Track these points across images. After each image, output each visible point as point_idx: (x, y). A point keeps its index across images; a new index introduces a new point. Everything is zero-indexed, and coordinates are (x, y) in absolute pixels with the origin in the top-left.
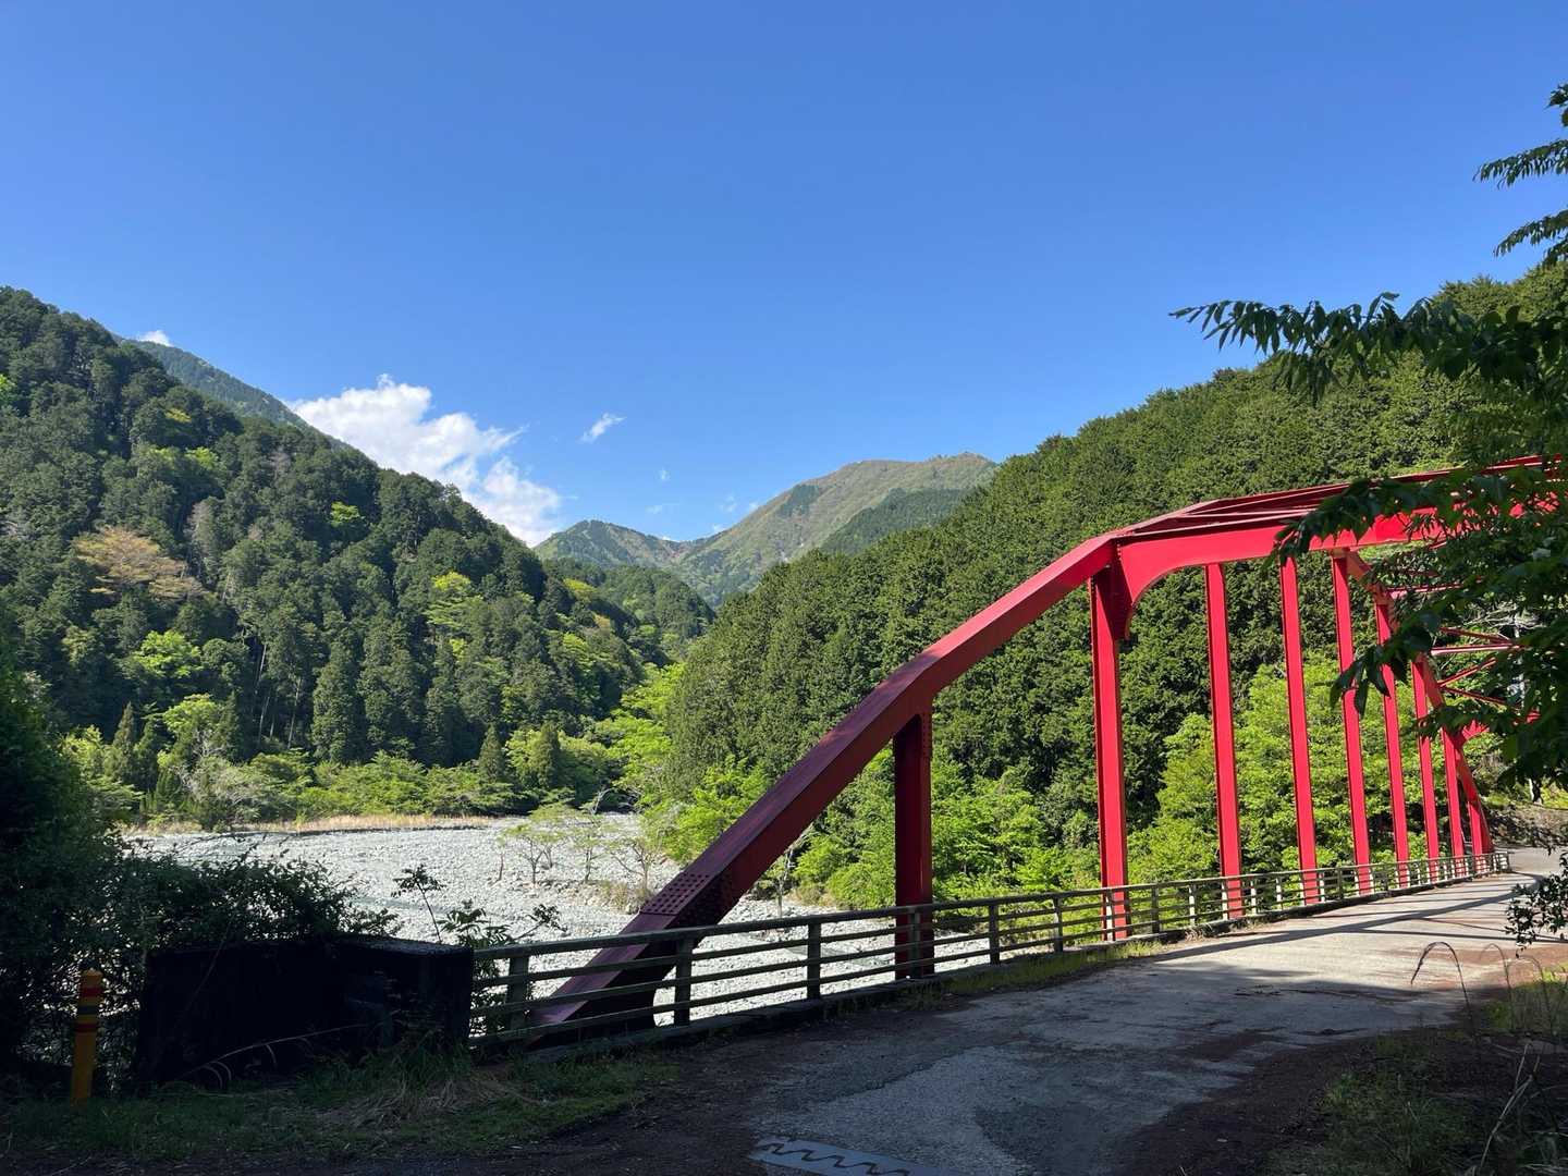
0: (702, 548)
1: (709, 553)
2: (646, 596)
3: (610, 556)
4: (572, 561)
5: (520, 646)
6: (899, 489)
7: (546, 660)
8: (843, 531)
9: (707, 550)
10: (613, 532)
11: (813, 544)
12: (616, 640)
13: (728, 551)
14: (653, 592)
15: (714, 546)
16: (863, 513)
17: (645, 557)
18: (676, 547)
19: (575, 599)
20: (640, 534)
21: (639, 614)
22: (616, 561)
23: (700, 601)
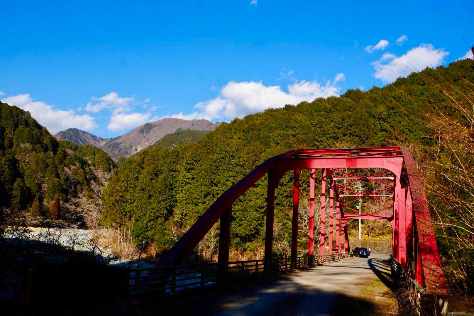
0: (112, 141)
1: (114, 143)
2: (92, 156)
3: (79, 141)
4: (67, 142)
5: (48, 169)
6: (181, 128)
7: (57, 176)
8: (161, 141)
9: (113, 142)
10: (81, 133)
11: (150, 143)
12: (81, 170)
13: (120, 143)
14: (95, 155)
15: (116, 141)
16: (168, 135)
17: (92, 142)
18: (103, 140)
19: (69, 155)
20: (90, 134)
21: (90, 162)
22: (81, 143)
23: (111, 160)
